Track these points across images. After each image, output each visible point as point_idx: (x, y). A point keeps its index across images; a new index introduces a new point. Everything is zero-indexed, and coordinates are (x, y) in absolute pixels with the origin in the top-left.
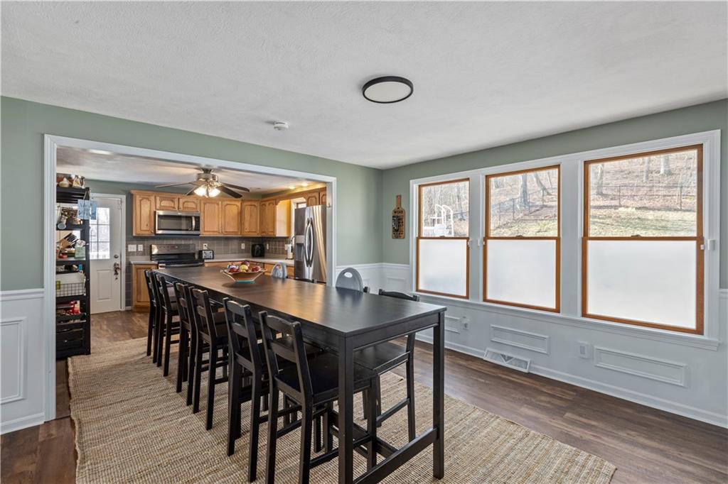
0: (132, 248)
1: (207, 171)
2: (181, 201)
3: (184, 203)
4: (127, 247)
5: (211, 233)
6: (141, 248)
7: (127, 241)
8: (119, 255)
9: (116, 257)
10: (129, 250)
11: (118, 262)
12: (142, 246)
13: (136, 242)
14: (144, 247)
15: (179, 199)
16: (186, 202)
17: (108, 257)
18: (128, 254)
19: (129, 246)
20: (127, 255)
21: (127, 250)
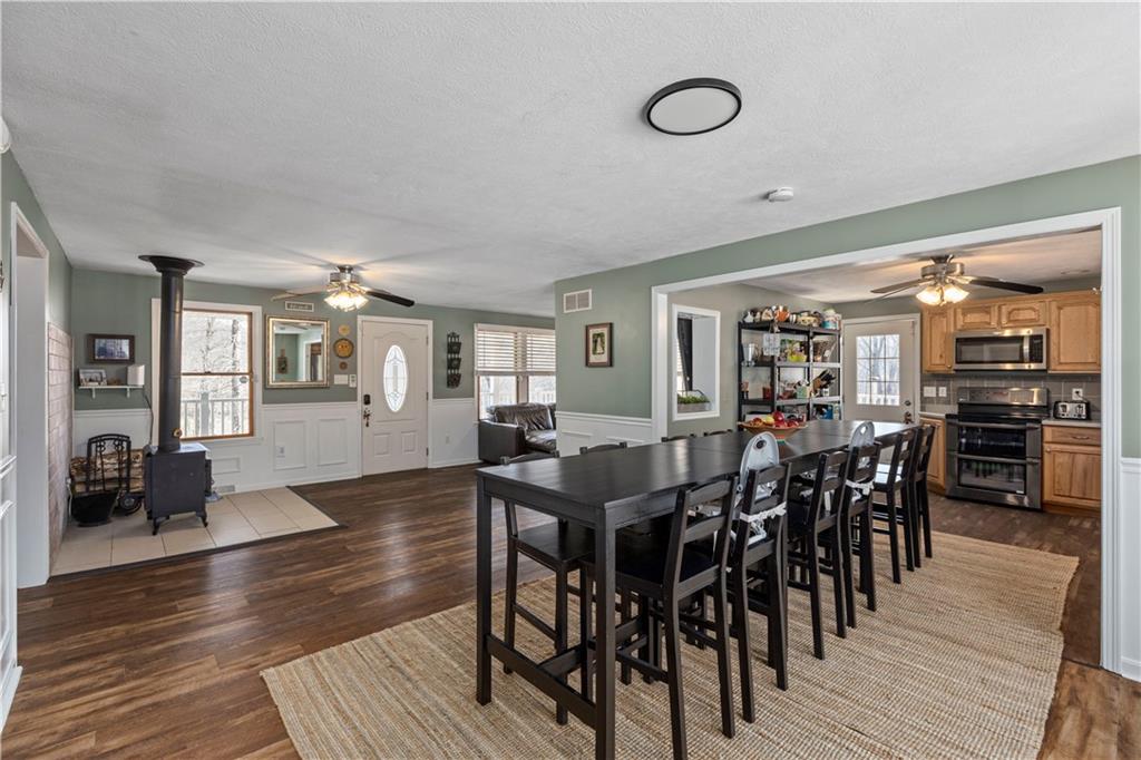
0: (930, 391)
1: (940, 259)
2: (1004, 309)
3: (1010, 313)
4: (922, 390)
5: (1080, 367)
6: (943, 392)
7: (922, 381)
8: (911, 401)
9: (908, 404)
10: (925, 395)
11: (911, 412)
12: (945, 388)
13: (935, 383)
14: (948, 390)
15: (1000, 307)
16: (1015, 309)
17: (897, 403)
18: (924, 401)
19: (926, 388)
20: (922, 402)
21: (922, 394)
